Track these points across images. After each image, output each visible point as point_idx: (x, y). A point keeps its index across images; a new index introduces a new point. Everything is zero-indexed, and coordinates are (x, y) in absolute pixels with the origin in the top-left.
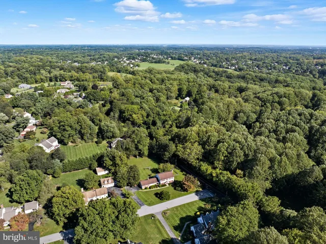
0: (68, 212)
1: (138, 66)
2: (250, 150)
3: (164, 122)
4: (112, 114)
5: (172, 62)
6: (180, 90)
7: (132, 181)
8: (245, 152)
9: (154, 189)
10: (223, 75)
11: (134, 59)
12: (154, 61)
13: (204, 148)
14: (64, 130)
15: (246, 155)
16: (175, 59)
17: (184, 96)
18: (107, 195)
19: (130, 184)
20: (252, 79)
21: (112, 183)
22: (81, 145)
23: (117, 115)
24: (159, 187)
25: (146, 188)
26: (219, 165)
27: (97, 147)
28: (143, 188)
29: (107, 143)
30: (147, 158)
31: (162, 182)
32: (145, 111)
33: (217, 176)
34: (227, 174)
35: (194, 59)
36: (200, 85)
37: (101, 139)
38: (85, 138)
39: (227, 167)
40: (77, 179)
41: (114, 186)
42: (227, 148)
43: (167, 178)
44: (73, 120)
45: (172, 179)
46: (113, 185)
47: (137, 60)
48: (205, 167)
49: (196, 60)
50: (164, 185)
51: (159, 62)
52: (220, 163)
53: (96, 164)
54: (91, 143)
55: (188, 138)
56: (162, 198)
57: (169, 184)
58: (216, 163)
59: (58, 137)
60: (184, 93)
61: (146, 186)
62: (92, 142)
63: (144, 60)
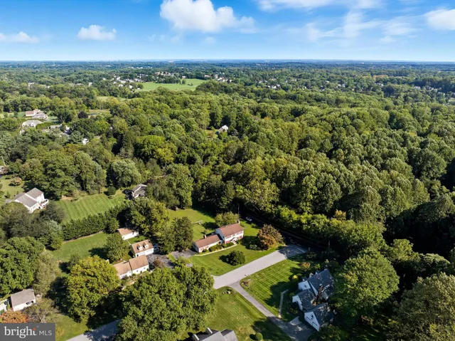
0: (97, 297)
1: (140, 87)
2: (349, 182)
3: (205, 158)
4: (123, 150)
5: (188, 81)
6: (212, 116)
7: (182, 242)
8: (342, 186)
9: (216, 251)
10: (267, 95)
11: (131, 77)
12: (163, 80)
13: (279, 186)
14: (54, 176)
15: (345, 190)
16: (191, 77)
17: (219, 124)
18: (147, 267)
19: (179, 248)
20: (305, 99)
21: (150, 248)
22: (81, 198)
23: (130, 152)
24: (224, 247)
25: (204, 251)
26: (306, 207)
27: (109, 200)
28: (200, 251)
29: (124, 192)
30: (191, 210)
31: (227, 240)
32: (174, 143)
33: (309, 223)
34: (322, 220)
35: (219, 77)
36: (238, 108)
37: (113, 188)
38: (89, 187)
39: (318, 207)
40: (90, 249)
41: (154, 253)
42: (316, 182)
43: (233, 234)
44: (67, 160)
45: (241, 235)
46: (152, 251)
47: (136, 80)
48: (285, 212)
49: (221, 78)
50: (230, 244)
51: (170, 81)
52: (308, 204)
53: (117, 223)
54: (97, 195)
55: (251, 175)
56: (235, 261)
57: (237, 242)
58: (302, 205)
59: (45, 187)
60: (219, 120)
61: (205, 248)
62: (99, 193)
63: (148, 80)
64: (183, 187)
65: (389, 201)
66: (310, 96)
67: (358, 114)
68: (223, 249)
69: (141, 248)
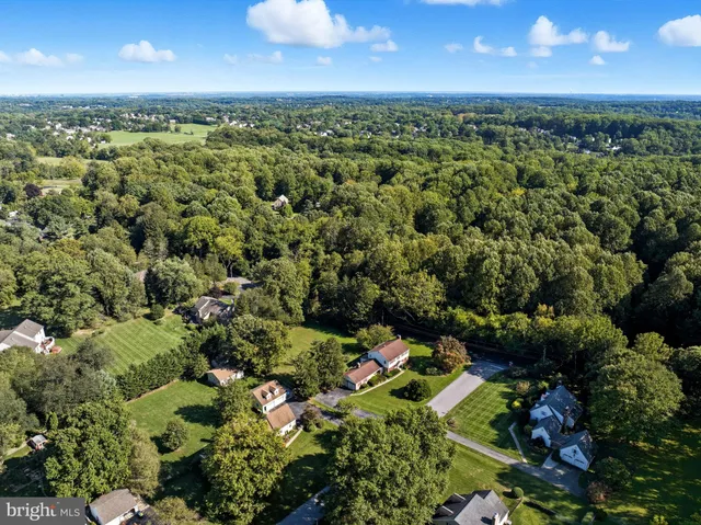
1: (105, 139)
2: (546, 264)
3: (294, 246)
4: (149, 244)
5: (186, 128)
6: (259, 181)
7: (330, 378)
8: (536, 270)
9: (380, 385)
10: (326, 147)
11: (83, 123)
12: (141, 126)
13: (441, 278)
14: (63, 296)
15: (542, 276)
16: (186, 121)
18: (293, 423)
19: (325, 387)
20: (385, 151)
21: (281, 394)
22: (109, 329)
23: (163, 246)
24: (388, 377)
25: (362, 387)
26: (490, 305)
27: (158, 327)
28: (357, 388)
29: (176, 312)
31: (390, 366)
32: (235, 226)
33: (504, 326)
34: (522, 321)
35: (231, 119)
36: (295, 168)
37: (159, 306)
38: (118, 308)
39: (508, 305)
40: (176, 409)
41: (287, 401)
42: (501, 267)
43: (397, 356)
45: (406, 355)
46: (282, 399)
47: (93, 127)
48: (462, 315)
49: (235, 122)
50: (395, 372)
51: (154, 128)
52: (493, 300)
53: (203, 361)
54: (133, 320)
55: (388, 266)
57: (403, 367)
58: (484, 302)
59: (47, 316)
60: (270, 187)
61: (362, 382)
62: (135, 318)
63: (115, 127)
64: (291, 292)
65: (606, 285)
66: (389, 146)
67: (479, 169)
68: (388, 381)
69: (269, 395)
